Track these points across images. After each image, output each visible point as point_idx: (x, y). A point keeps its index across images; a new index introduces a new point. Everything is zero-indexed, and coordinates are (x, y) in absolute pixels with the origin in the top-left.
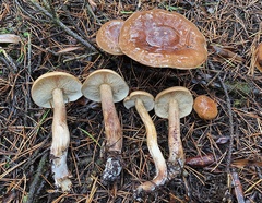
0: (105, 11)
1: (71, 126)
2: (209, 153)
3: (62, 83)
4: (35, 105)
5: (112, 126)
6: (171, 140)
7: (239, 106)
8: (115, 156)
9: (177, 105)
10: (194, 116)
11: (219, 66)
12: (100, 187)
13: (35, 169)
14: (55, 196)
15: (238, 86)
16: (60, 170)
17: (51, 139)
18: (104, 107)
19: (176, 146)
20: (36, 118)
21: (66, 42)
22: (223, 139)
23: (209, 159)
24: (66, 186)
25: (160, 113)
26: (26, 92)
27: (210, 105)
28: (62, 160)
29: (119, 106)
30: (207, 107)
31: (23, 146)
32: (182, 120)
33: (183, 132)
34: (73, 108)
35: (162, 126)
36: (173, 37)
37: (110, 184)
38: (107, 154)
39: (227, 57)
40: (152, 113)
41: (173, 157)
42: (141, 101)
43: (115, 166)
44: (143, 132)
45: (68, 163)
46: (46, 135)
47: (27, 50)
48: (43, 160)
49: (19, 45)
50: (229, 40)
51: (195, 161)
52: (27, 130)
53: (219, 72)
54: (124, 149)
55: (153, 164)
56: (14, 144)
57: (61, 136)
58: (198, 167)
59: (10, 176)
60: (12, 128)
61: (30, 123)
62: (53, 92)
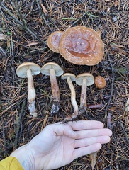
1: (36, 88)
2: (99, 103)
3: (31, 68)
4: (17, 76)
5: (55, 90)
6: (81, 99)
8: (56, 103)
9: (86, 80)
10: (94, 86)
12: (49, 116)
13: (21, 107)
16: (32, 108)
17: (27, 94)
22: (107, 97)
23: (98, 106)
24: (35, 115)
25: (78, 83)
26: (13, 69)
28: (33, 104)
31: (15, 97)
33: (88, 92)
34: (36, 78)
37: (54, 115)
38: (52, 102)
40: (74, 83)
43: (56, 108)
44: (70, 92)
45: (35, 105)
46: (24, 91)
48: (24, 103)
51: (92, 107)
52: (16, 89)
53: (111, 61)
54: (61, 99)
55: (73, 109)
56: (10, 95)
58: (93, 109)
59: (10, 109)
60: (9, 88)
61: (16, 85)
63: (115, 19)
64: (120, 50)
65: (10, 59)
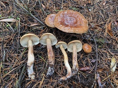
0: (49, 10)
1: (35, 55)
2: (88, 66)
3: (32, 38)
4: (21, 46)
5: (51, 55)
6: (74, 61)
7: (100, 48)
8: (52, 66)
9: (76, 47)
10: (82, 52)
11: (93, 32)
12: (46, 78)
13: (21, 71)
14: (28, 81)
15: (100, 40)
16: (30, 71)
17: (27, 59)
18: (48, 47)
19: (75, 63)
20: (21, 51)
21: (34, 22)
22: (94, 61)
23: (88, 68)
24: (33, 77)
25: (69, 50)
26: (18, 41)
27: (89, 47)
28: (32, 67)
29: (54, 47)
30: (88, 48)
31: (17, 62)
32: (78, 53)
33: (78, 58)
34: (36, 48)
35: (70, 55)
36: (75, 21)
37: (50, 77)
38: (48, 65)
39: (96, 28)
40: (66, 50)
41: (74, 67)
42: (62, 45)
43: (52, 70)
44: (63, 57)
45: (34, 68)
46: (25, 58)
47: (18, 24)
48: (24, 67)
49: (15, 23)
50: (97, 22)
51: (82, 69)
52: (18, 56)
53: (93, 34)
54: (55, 64)
55: (66, 70)
56: (13, 61)
57: (31, 58)
58: (84, 71)
59: (12, 73)
60: (13, 55)
61: (19, 53)
62: (28, 41)
63: (90, 10)
64: (97, 27)
65: (17, 34)
